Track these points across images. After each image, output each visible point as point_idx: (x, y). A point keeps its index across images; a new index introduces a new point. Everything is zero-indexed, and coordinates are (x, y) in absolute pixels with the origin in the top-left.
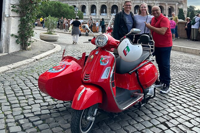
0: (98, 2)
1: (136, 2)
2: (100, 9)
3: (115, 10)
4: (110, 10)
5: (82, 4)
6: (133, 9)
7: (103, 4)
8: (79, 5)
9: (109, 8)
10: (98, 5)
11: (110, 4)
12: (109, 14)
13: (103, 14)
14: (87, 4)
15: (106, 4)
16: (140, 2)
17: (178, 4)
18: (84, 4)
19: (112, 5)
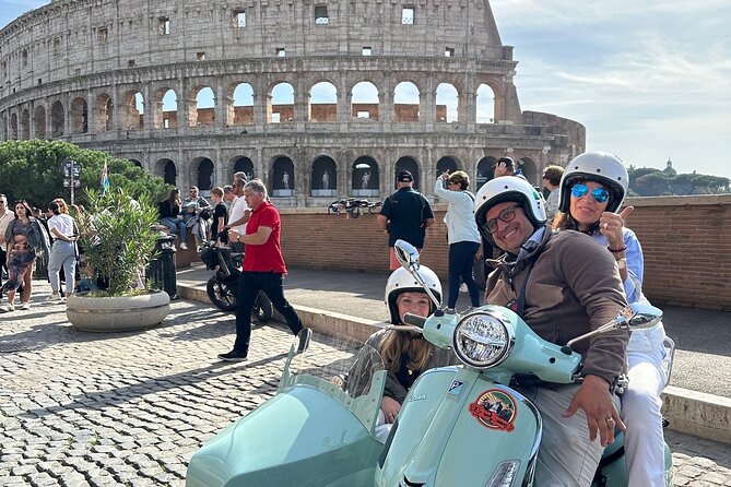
0: (259, 148)
1: (403, 145)
2: (267, 172)
3: (325, 177)
4: (308, 177)
5: (198, 154)
6: (391, 170)
7: (279, 153)
8: (188, 159)
9: (301, 167)
10: (260, 159)
11: (304, 153)
12: (304, 193)
13: (282, 192)
14: (218, 153)
15: (289, 153)
16: (417, 143)
17: (549, 148)
18: (207, 155)
19: (313, 156)
